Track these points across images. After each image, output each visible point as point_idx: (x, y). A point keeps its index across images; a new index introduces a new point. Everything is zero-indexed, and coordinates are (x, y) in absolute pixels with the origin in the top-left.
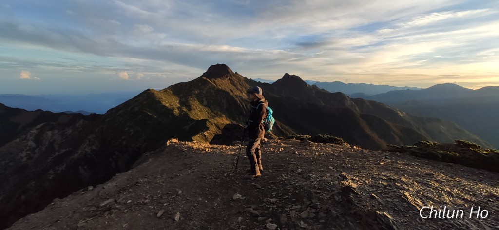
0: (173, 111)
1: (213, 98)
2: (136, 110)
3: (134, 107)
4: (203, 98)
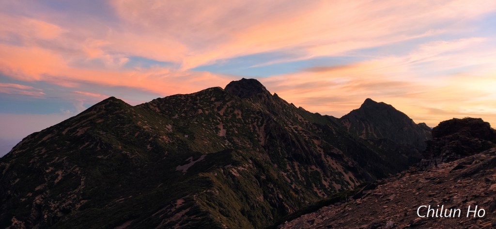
0: (157, 138)
1: (239, 125)
2: (79, 134)
3: (76, 128)
4: (218, 124)
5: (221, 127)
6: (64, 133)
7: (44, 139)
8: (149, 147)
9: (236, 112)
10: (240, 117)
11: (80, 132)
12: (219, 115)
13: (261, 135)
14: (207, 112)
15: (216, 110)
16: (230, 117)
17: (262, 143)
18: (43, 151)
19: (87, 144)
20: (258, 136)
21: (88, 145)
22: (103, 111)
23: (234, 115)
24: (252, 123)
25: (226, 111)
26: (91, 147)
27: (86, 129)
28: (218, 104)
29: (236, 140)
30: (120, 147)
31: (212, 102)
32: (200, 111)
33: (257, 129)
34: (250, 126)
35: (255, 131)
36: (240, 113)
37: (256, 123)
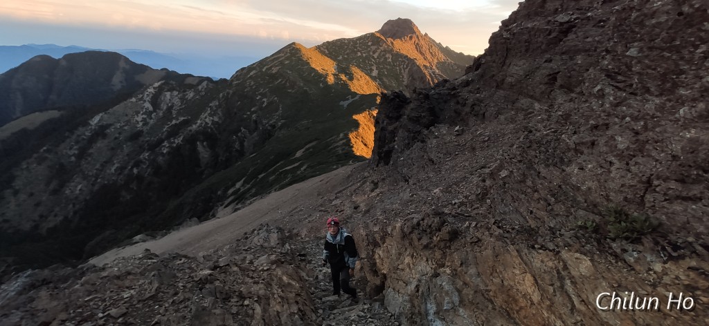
0: (326, 78)
1: (388, 67)
2: (274, 72)
3: (271, 67)
4: (373, 65)
5: (374, 68)
6: (264, 70)
7: (251, 74)
8: (321, 85)
9: (387, 56)
10: (390, 60)
11: (274, 70)
12: (373, 58)
13: (405, 77)
14: (364, 55)
15: (371, 53)
16: (382, 60)
17: (405, 83)
18: (252, 83)
19: (280, 80)
20: (403, 77)
21: (282, 81)
22: (288, 54)
23: (386, 59)
24: (399, 65)
25: (379, 54)
26: (283, 82)
27: (278, 68)
28: (374, 48)
29: (385, 80)
30: (302, 84)
31: (369, 46)
32: (359, 54)
33: (403, 71)
34: (398, 68)
35: (401, 73)
36: (391, 56)
37: (402, 66)
